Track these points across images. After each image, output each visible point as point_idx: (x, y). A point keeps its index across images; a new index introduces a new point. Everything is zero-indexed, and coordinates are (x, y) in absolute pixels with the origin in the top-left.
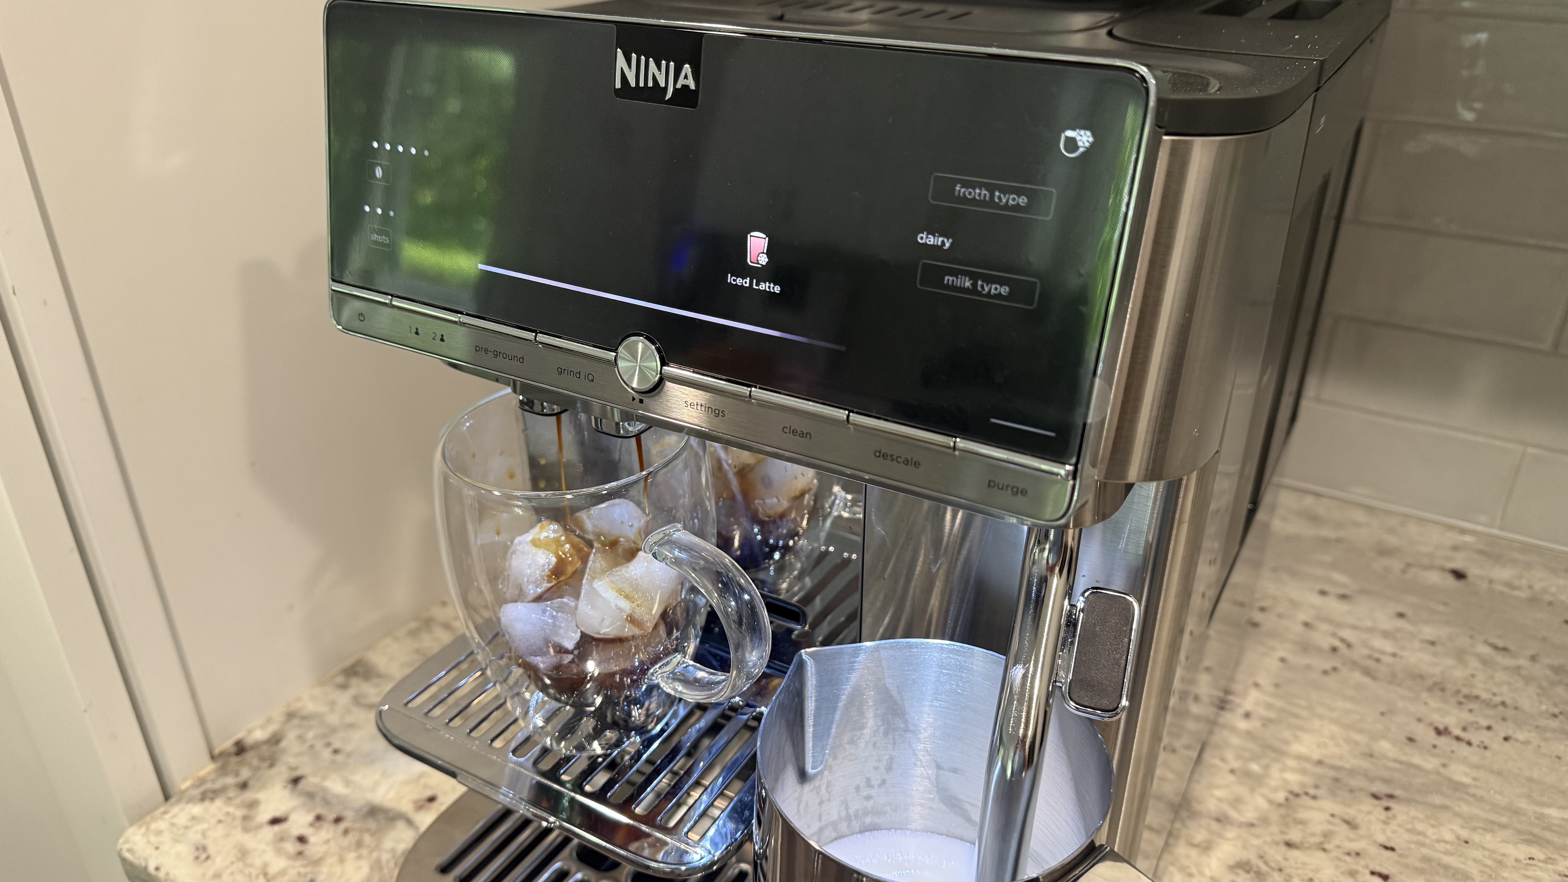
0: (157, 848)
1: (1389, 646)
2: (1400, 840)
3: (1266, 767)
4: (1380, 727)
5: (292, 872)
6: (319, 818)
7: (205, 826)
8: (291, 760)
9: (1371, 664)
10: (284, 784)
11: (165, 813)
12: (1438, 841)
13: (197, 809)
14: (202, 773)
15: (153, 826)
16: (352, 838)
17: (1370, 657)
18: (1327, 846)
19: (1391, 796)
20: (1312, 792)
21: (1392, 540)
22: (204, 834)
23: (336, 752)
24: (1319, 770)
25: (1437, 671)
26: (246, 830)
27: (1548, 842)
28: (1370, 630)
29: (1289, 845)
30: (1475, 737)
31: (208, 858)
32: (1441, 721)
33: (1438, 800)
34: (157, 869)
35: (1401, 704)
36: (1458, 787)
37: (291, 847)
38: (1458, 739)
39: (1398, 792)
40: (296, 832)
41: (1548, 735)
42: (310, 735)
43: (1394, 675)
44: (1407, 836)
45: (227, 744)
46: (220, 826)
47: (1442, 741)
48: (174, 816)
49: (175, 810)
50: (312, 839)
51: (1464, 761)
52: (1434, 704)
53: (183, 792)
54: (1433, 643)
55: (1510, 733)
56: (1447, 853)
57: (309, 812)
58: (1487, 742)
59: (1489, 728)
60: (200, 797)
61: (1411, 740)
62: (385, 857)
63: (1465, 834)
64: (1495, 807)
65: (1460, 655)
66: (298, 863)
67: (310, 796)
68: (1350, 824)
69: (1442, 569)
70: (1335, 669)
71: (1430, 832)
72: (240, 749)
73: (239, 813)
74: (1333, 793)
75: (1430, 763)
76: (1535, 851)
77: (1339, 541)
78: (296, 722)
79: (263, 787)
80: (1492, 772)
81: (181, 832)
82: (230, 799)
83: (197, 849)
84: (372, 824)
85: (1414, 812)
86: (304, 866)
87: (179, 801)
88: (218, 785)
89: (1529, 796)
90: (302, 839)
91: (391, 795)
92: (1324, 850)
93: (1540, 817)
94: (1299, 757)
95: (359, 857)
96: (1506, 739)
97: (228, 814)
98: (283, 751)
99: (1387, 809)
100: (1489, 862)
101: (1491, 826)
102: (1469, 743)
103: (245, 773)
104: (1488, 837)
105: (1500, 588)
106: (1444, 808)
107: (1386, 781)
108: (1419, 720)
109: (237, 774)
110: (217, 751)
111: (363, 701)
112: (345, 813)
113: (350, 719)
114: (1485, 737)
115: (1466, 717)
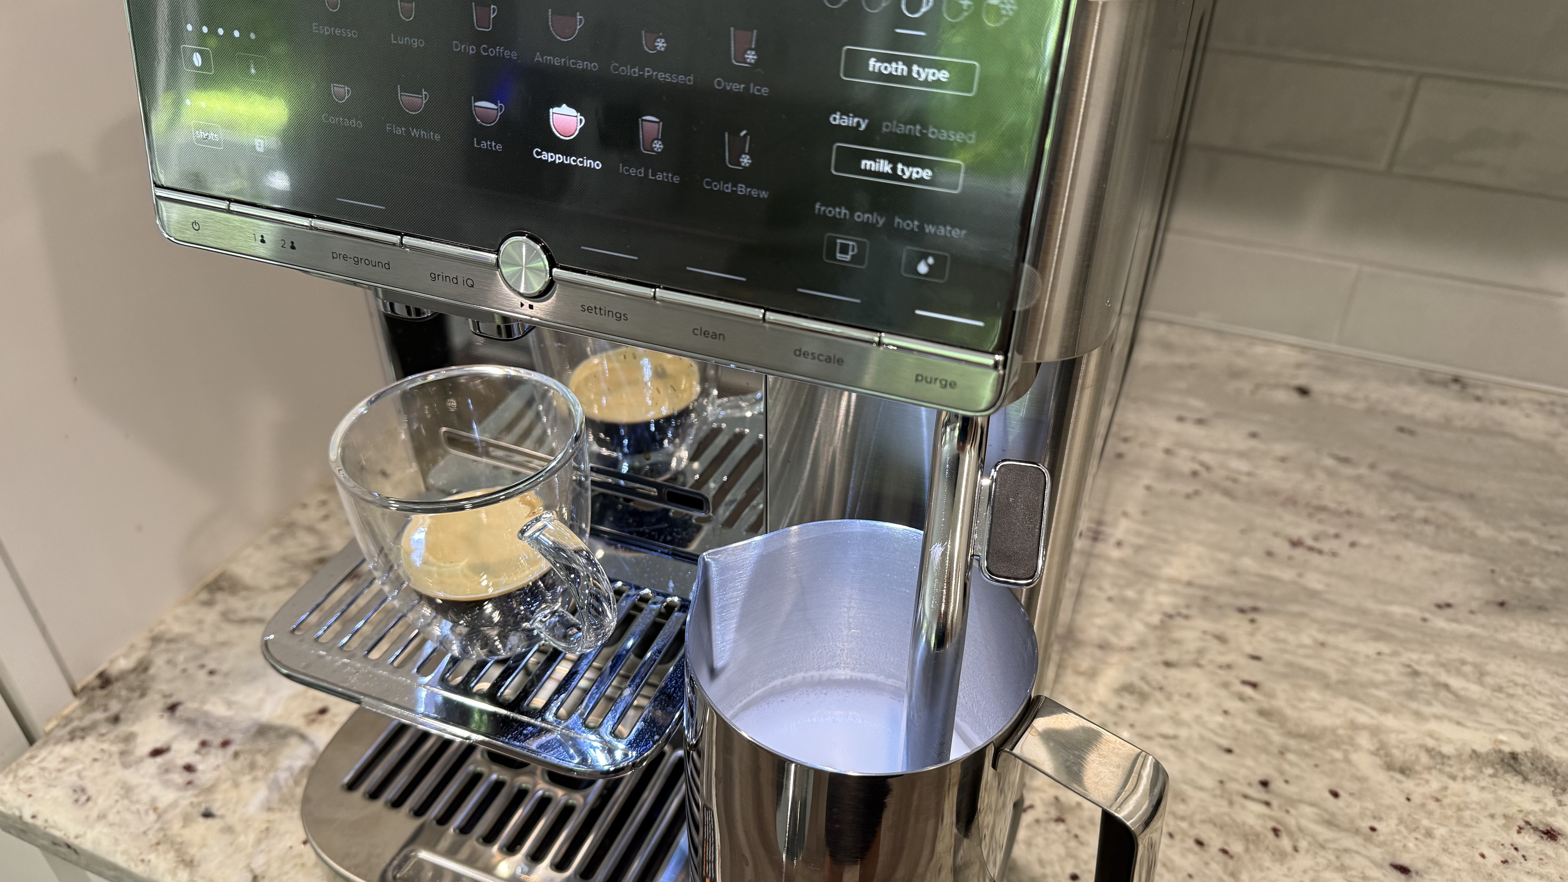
0: (30, 796)
1: (1244, 466)
2: (1266, 649)
3: (1141, 592)
4: (1241, 544)
5: (185, 803)
6: (204, 744)
7: (80, 766)
8: (165, 688)
9: (1229, 484)
10: (161, 714)
11: (32, 757)
12: (1298, 646)
13: (67, 750)
14: (66, 711)
15: (21, 773)
16: (242, 761)
17: (1227, 478)
18: (1201, 662)
19: (1255, 609)
20: (1184, 611)
21: (1241, 363)
22: (79, 775)
23: (212, 673)
24: (1190, 591)
25: (1289, 486)
26: (126, 766)
27: (1393, 637)
28: (1227, 452)
29: (1168, 664)
30: (1325, 546)
31: (88, 800)
32: (1295, 534)
33: (1295, 608)
34: (34, 817)
35: (1258, 521)
36: (1313, 594)
37: (179, 778)
38: (1311, 549)
39: (1261, 604)
40: (182, 761)
41: (1388, 537)
42: (181, 658)
43: (1250, 493)
44: (1271, 645)
45: (90, 677)
46: (97, 765)
47: (1297, 552)
48: (43, 760)
49: (43, 753)
50: (201, 767)
51: (1317, 569)
52: (1287, 518)
53: (48, 734)
54: (1283, 459)
55: (1355, 539)
56: (1306, 656)
57: (192, 739)
58: (1336, 549)
59: (1337, 536)
60: (68, 737)
61: (1269, 553)
62: (283, 776)
63: (1321, 637)
64: (1346, 609)
65: (1308, 469)
66: (190, 792)
67: (191, 722)
68: (1221, 639)
69: (1287, 387)
70: (1197, 493)
71: (1291, 638)
72: (105, 680)
73: (115, 748)
74: (1203, 612)
75: (1287, 575)
76: (1382, 647)
77: (1192, 367)
78: (162, 646)
79: (138, 718)
80: (1342, 577)
81: (54, 775)
82: (103, 735)
83: (75, 791)
84: (262, 744)
85: (1276, 622)
86: (196, 796)
87: (45, 743)
88: (86, 722)
89: (1374, 597)
90: (189, 768)
91: (278, 712)
92: (1199, 666)
93: (1385, 615)
94: (1171, 580)
95: (255, 780)
96: (1353, 545)
97: (102, 750)
98: (153, 678)
99: (1252, 621)
100: (1344, 661)
101: (1342, 628)
102: (1320, 552)
103: (115, 707)
104: (1341, 637)
105: (1339, 401)
106: (1302, 615)
107: (1249, 595)
108: (1276, 534)
109: (106, 709)
110: (79, 687)
111: (232, 617)
112: (232, 736)
113: (221, 637)
114: (1334, 545)
115: (1317, 528)
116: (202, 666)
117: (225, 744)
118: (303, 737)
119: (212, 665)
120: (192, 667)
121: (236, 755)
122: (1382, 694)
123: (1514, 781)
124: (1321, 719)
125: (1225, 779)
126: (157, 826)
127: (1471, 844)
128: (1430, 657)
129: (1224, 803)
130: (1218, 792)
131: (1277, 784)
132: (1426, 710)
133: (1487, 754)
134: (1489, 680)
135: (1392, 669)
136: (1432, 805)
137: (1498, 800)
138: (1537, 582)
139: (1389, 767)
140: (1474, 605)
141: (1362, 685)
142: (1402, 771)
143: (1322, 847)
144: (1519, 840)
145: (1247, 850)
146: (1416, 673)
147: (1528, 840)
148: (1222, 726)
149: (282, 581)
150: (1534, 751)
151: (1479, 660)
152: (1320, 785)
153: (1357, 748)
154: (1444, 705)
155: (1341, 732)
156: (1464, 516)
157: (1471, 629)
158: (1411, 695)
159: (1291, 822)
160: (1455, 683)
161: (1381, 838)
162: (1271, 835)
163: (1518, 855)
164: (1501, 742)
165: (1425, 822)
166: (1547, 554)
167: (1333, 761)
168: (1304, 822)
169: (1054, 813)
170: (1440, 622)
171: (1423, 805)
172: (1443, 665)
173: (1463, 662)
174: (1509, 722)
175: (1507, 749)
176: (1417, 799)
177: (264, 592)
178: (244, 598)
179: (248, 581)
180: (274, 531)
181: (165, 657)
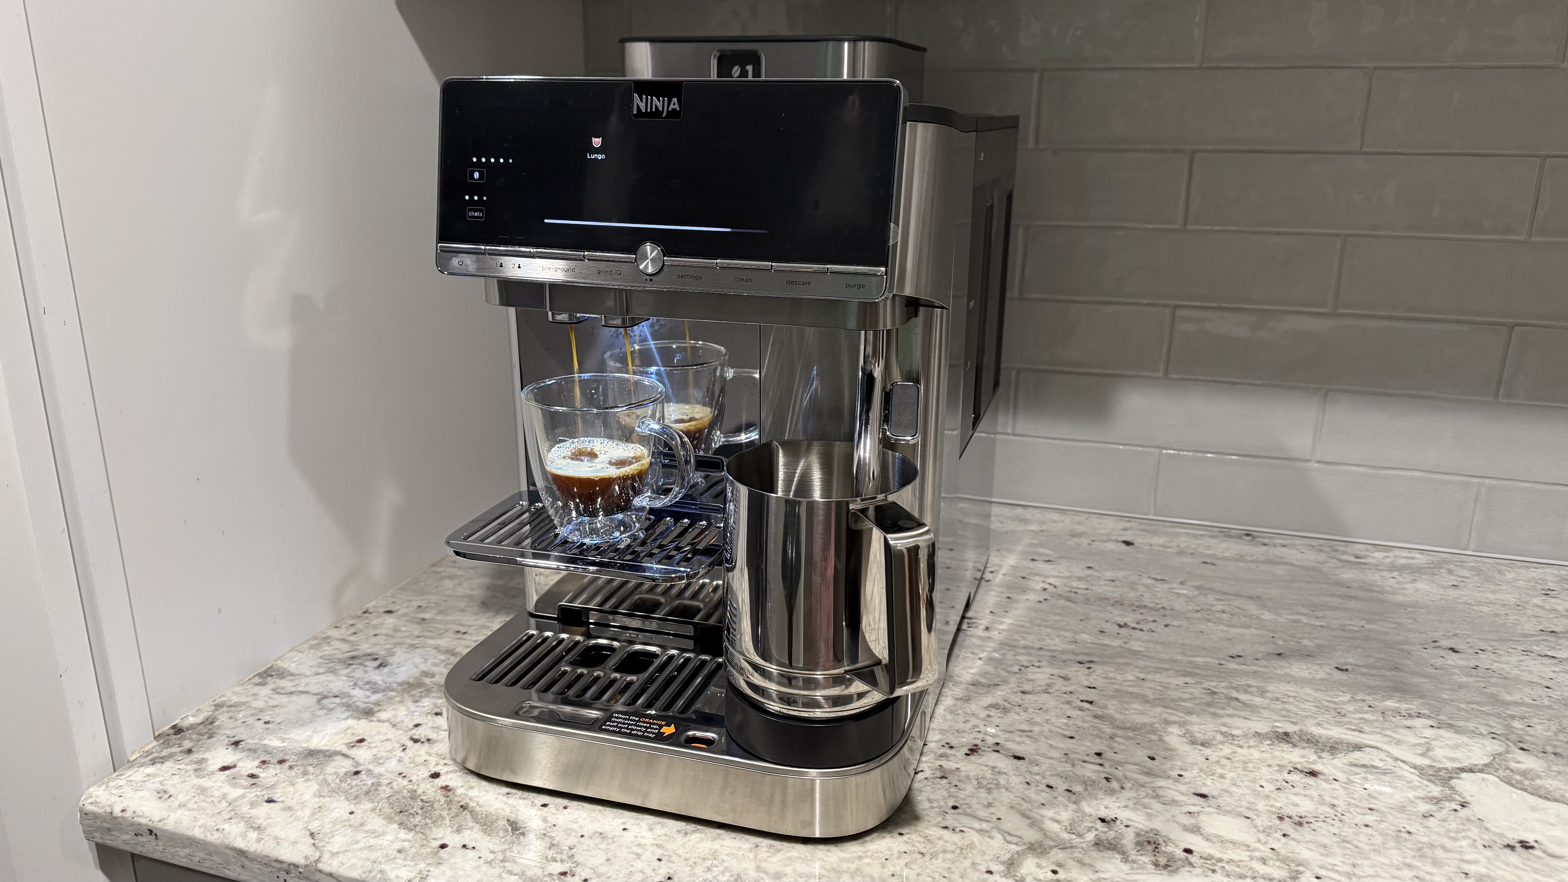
0: (120, 797)
1: (1082, 585)
2: (1099, 682)
4: (1080, 627)
5: (251, 795)
6: (264, 762)
7: (161, 778)
8: (229, 732)
9: (1072, 595)
10: (227, 747)
11: (120, 776)
12: (1124, 681)
13: (150, 770)
14: (148, 748)
15: (112, 784)
16: (297, 770)
17: (1070, 592)
18: (1050, 691)
19: (1091, 662)
20: (1037, 664)
21: (1081, 528)
22: (161, 783)
23: (267, 723)
24: (1041, 653)
25: (1117, 595)
26: (200, 776)
27: (1197, 674)
28: (1069, 578)
29: (1025, 692)
30: (1145, 627)
31: (170, 797)
32: (1122, 621)
33: (1122, 661)
34: (123, 811)
35: (1094, 614)
36: (1135, 653)
37: (245, 782)
39: (1095, 659)
40: (246, 772)
41: (1194, 621)
42: (241, 715)
43: (1088, 599)
44: (1103, 681)
45: (166, 728)
46: (176, 778)
47: (1123, 631)
48: (129, 776)
49: (129, 773)
50: (262, 775)
51: (1139, 639)
52: (1116, 612)
53: (134, 761)
54: (1113, 581)
55: (1169, 622)
56: (1131, 686)
57: (253, 760)
58: (1153, 628)
59: (1154, 621)
60: (150, 762)
61: (1102, 632)
62: (330, 778)
63: (1142, 676)
64: (1161, 661)
65: (1132, 585)
66: (255, 789)
67: (252, 750)
68: (1065, 678)
69: (1117, 541)
70: (1046, 599)
71: (1119, 677)
72: (178, 730)
73: (190, 767)
74: (1051, 664)
75: (1116, 643)
76: (1188, 680)
77: (1042, 531)
78: (225, 709)
79: (208, 750)
80: (1158, 643)
81: (140, 784)
82: (179, 761)
83: (159, 792)
84: (311, 760)
85: (1107, 668)
86: (260, 791)
87: (131, 767)
88: (164, 753)
89: (1184, 654)
90: (252, 776)
91: (323, 743)
92: (1047, 693)
93: (1191, 662)
95: (308, 780)
96: (1166, 626)
97: (179, 769)
98: (218, 727)
99: (1089, 668)
100: (1159, 688)
101: (1158, 670)
102: (1141, 630)
103: (187, 744)
104: (1158, 676)
105: (1156, 548)
106: (1128, 664)
107: (1087, 654)
108: (1107, 621)
109: (180, 746)
110: (157, 734)
111: (282, 691)
112: (287, 757)
113: (272, 703)
114: (1153, 626)
115: (1139, 617)
116: (259, 719)
117: (281, 762)
118: (345, 756)
119: (267, 719)
120: (250, 720)
121: (291, 767)
122: (1188, 705)
123: (1285, 747)
124: (1141, 719)
125: (1068, 752)
126: (229, 809)
127: (1253, 781)
128: (1224, 684)
129: (1069, 765)
130: (1064, 759)
131: (1109, 754)
132: (1221, 712)
133: (1266, 734)
134: (1269, 695)
135: (1197, 691)
136: (1225, 761)
137: (1274, 757)
138: (1306, 642)
139: (1193, 743)
140: (1259, 656)
141: (1172, 700)
142: (1203, 745)
143: (1142, 786)
144: (1289, 777)
145: (1086, 789)
146: (1214, 693)
147: (1296, 777)
148: (1066, 724)
149: (321, 670)
150: (1301, 731)
151: (1261, 684)
152: (1141, 755)
153: (1168, 733)
154: (1235, 709)
155: (1157, 725)
156: (1253, 609)
157: (1256, 668)
158: (1209, 705)
159: (1119, 774)
160: (1243, 697)
161: (1187, 780)
162: (1104, 781)
163: (1289, 785)
164: (1277, 727)
165: (1220, 771)
166: (1314, 627)
167: (1151, 741)
168: (1128, 774)
169: (938, 774)
170: (1233, 665)
171: (1218, 762)
172: (1234, 688)
173: (1250, 686)
174: (1284, 716)
175: (1281, 730)
176: (1213, 758)
177: (306, 676)
178: (290, 680)
179: (293, 671)
180: (313, 642)
181: (228, 715)
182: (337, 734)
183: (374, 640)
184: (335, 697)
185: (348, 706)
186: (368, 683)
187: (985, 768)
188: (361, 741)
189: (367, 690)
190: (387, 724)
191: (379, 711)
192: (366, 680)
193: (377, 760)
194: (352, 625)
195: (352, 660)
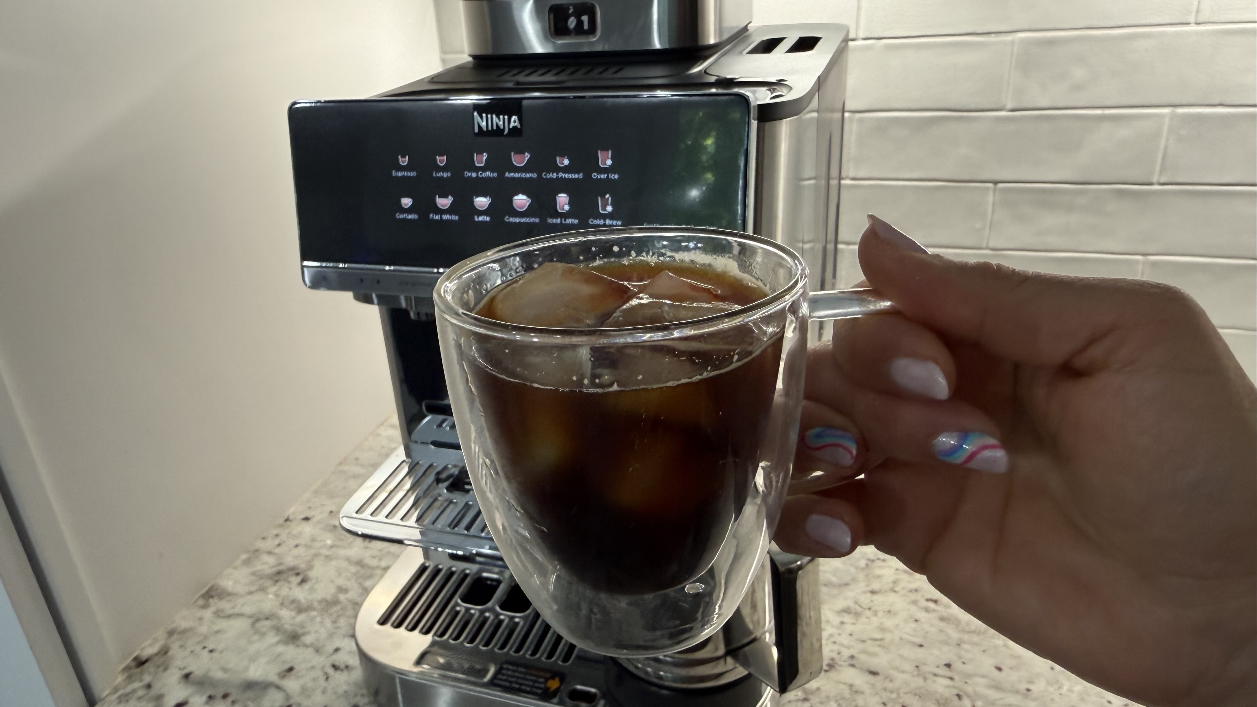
6: (210, 697)
8: (179, 663)
10: (179, 680)
14: (116, 683)
23: (211, 651)
42: (189, 643)
45: (129, 661)
53: (104, 700)
57: (202, 694)
67: (200, 684)
72: (139, 662)
78: (175, 636)
79: (164, 684)
82: (141, 697)
84: (250, 694)
87: (102, 706)
88: (129, 690)
91: (259, 673)
98: (171, 658)
103: (147, 678)
109: (141, 680)
110: (121, 668)
111: (222, 615)
112: (229, 691)
113: (216, 628)
116: (204, 648)
117: (225, 696)
118: (278, 687)
119: (211, 647)
120: (198, 648)
121: (233, 702)
125: (919, 664)
129: (920, 680)
130: (916, 673)
131: (957, 665)
148: (915, 630)
149: (253, 588)
152: (987, 664)
159: (969, 689)
161: (1034, 695)
162: (955, 699)
167: (996, 647)
168: (977, 689)
177: (241, 596)
178: (228, 601)
179: (230, 589)
180: (244, 556)
181: (178, 644)
182: (269, 663)
183: (296, 552)
184: (267, 619)
185: (278, 629)
186: (293, 601)
187: (843, 687)
188: (291, 669)
189: (292, 610)
190: (310, 650)
191: (304, 634)
192: (291, 598)
193: (305, 691)
194: (277, 535)
195: (278, 576)
